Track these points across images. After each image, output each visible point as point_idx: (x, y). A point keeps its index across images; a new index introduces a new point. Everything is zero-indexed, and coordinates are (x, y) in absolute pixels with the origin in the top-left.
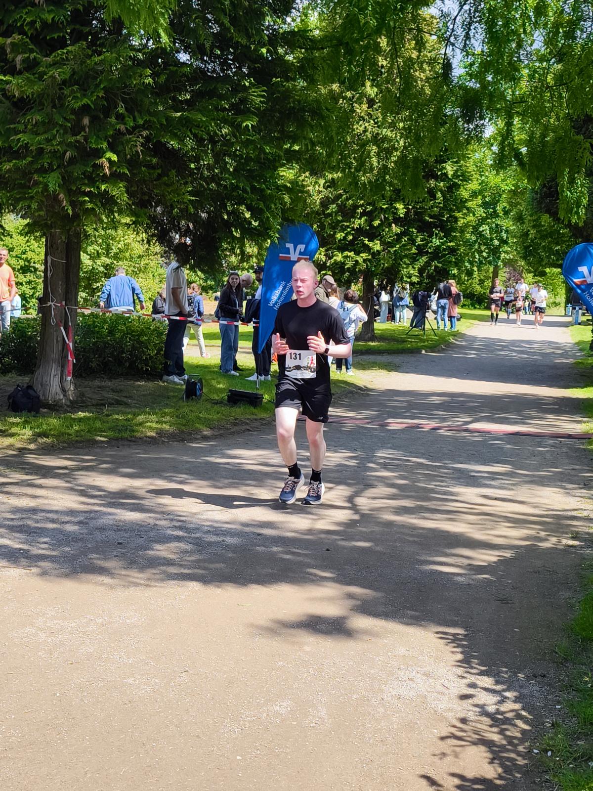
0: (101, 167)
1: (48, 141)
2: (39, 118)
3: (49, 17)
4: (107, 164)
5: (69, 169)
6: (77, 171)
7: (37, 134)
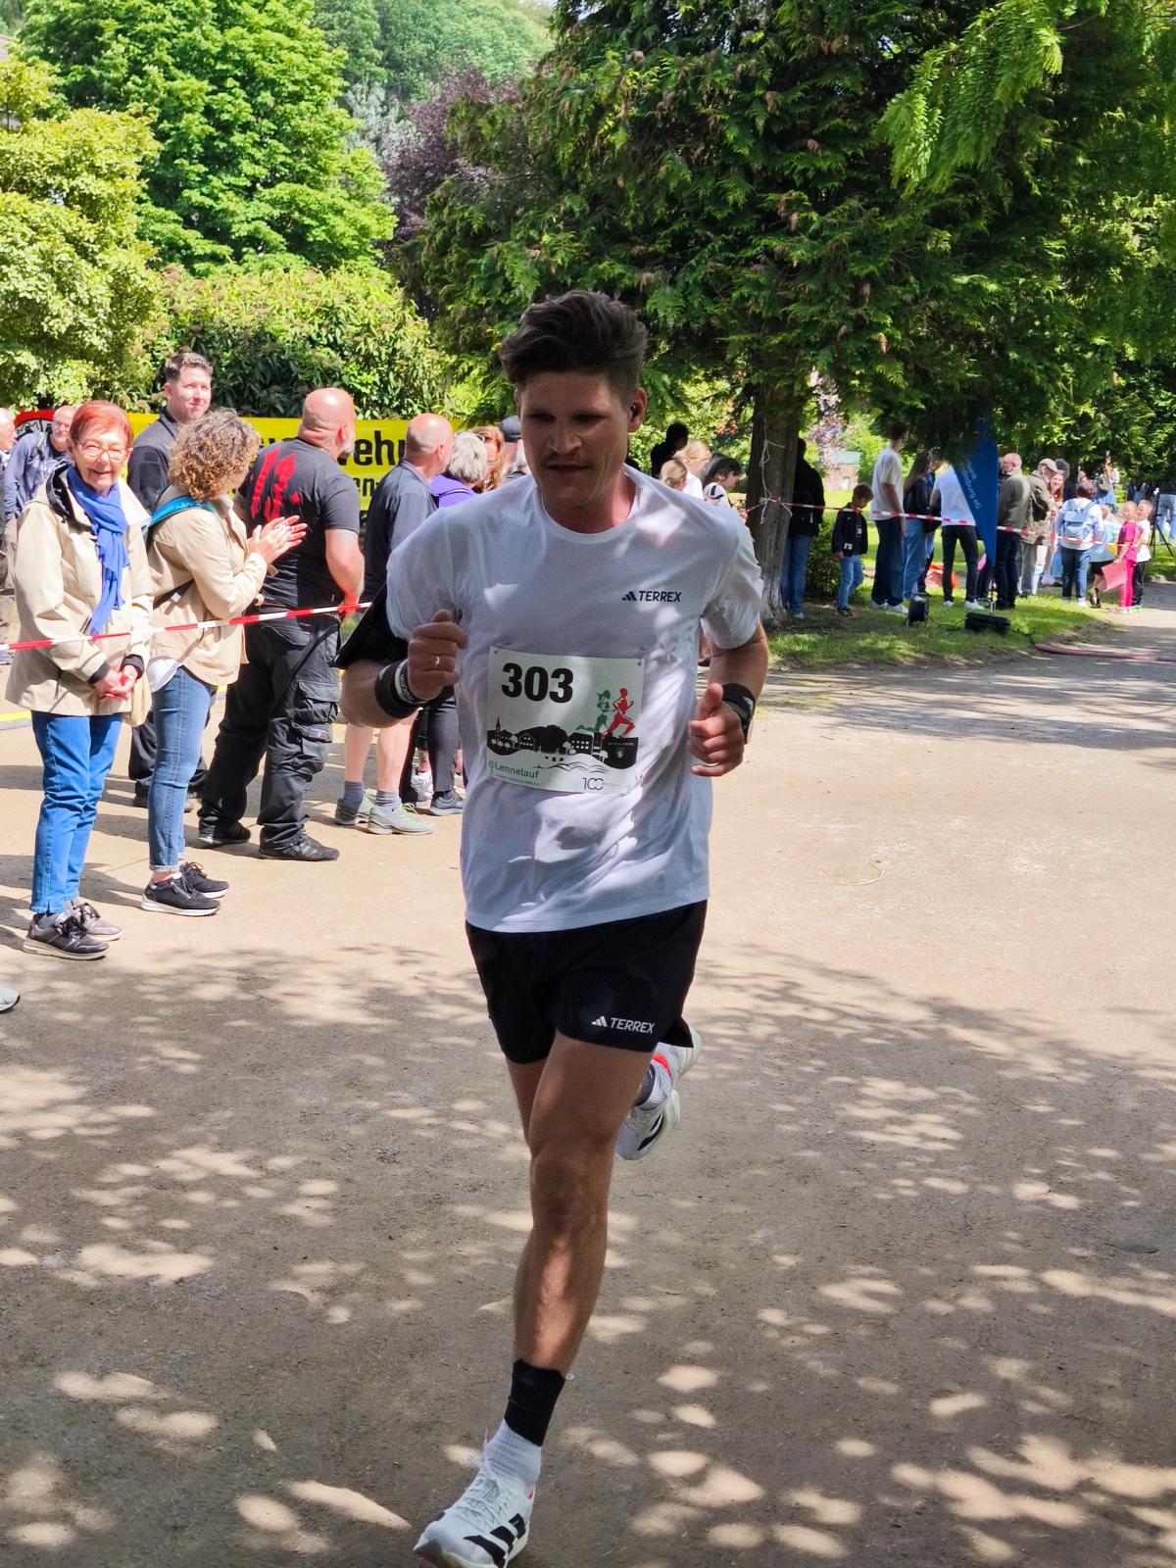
0: (877, 343)
1: (822, 312)
2: (813, 287)
3: (824, 165)
4: (884, 340)
5: (843, 344)
6: (851, 347)
7: (810, 303)
